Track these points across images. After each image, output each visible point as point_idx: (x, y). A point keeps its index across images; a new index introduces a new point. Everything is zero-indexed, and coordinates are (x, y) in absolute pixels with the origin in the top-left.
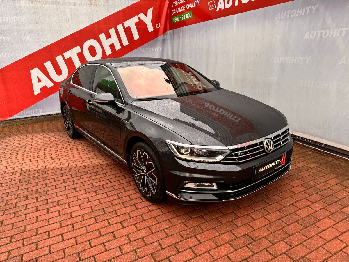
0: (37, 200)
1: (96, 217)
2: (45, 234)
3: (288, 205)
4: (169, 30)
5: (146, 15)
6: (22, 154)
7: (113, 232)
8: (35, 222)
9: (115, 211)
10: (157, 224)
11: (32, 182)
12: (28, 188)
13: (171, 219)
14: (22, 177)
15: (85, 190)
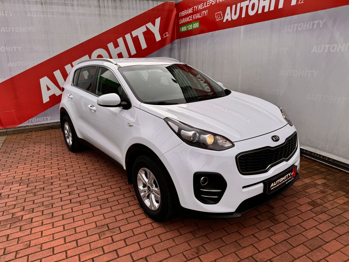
0: (43, 213)
1: (100, 234)
2: (49, 250)
3: (295, 224)
4: (177, 39)
5: (154, 24)
6: (30, 163)
7: (116, 250)
8: (40, 236)
9: (119, 227)
10: (160, 242)
11: (39, 193)
12: (34, 200)
13: (175, 237)
14: (29, 189)
15: (90, 204)
